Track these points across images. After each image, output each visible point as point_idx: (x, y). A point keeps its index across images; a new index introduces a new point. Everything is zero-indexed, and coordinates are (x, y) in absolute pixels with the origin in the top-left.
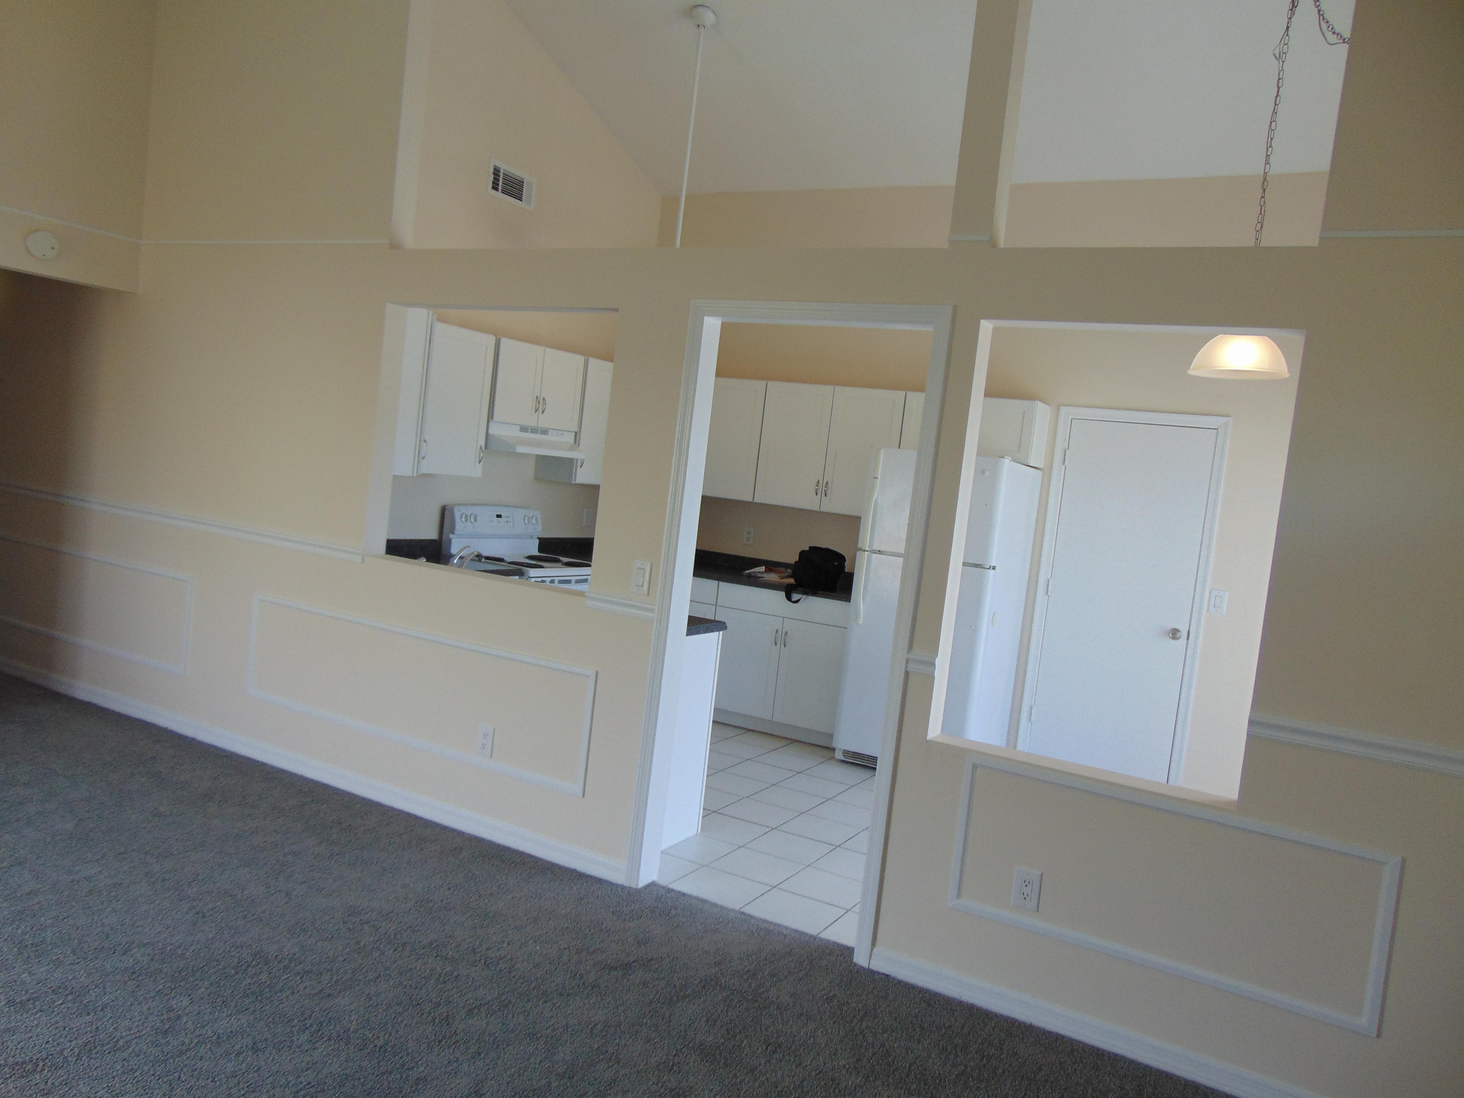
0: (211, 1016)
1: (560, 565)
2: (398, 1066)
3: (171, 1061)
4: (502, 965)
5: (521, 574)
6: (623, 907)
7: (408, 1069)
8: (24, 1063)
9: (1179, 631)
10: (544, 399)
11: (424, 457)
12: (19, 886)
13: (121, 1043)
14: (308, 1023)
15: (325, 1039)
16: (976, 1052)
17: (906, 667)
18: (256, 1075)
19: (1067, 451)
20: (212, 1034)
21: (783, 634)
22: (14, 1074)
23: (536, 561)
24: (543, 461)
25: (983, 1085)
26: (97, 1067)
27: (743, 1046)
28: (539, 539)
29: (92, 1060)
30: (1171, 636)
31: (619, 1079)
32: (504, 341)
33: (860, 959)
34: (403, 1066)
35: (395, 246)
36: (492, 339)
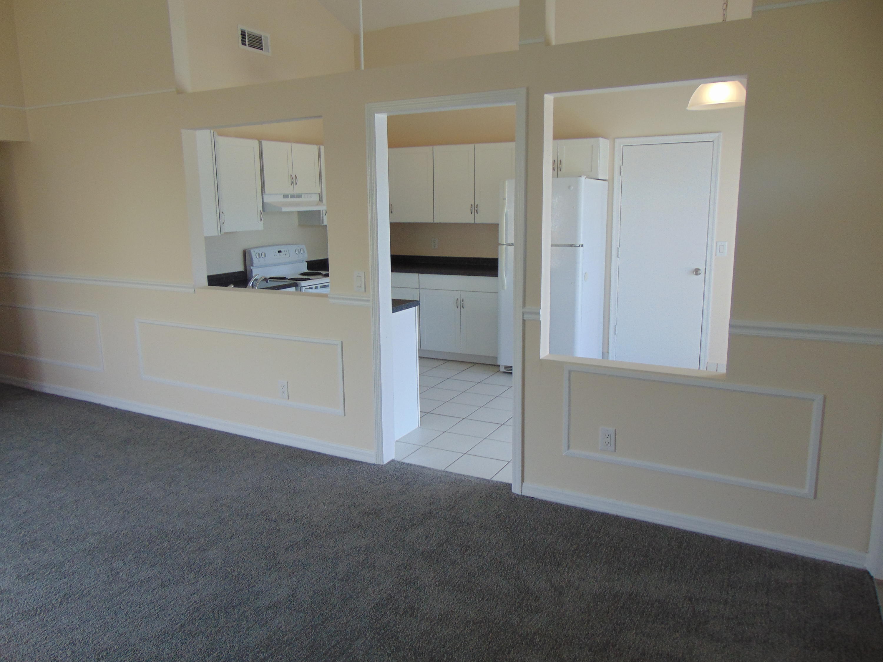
0: (137, 571)
1: (321, 276)
2: (247, 586)
3: (115, 599)
4: (305, 520)
5: (296, 285)
6: (375, 477)
7: (253, 587)
8: (29, 610)
9: (699, 270)
10: (295, 176)
11: (223, 223)
12: (19, 508)
13: (85, 592)
14: (193, 567)
15: (203, 575)
16: (585, 536)
17: (523, 317)
18: (164, 600)
19: (622, 167)
20: (138, 581)
21: (461, 301)
22: (24, 618)
23: (305, 277)
24: (302, 214)
25: (588, 555)
26: (72, 608)
27: (448, 549)
28: (306, 262)
29: (69, 604)
30: (694, 273)
31: (375, 577)
32: (264, 143)
33: (516, 490)
34: (249, 585)
35: (180, 92)
36: (256, 143)
